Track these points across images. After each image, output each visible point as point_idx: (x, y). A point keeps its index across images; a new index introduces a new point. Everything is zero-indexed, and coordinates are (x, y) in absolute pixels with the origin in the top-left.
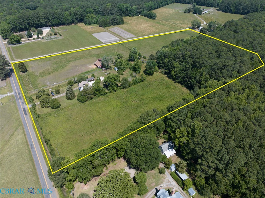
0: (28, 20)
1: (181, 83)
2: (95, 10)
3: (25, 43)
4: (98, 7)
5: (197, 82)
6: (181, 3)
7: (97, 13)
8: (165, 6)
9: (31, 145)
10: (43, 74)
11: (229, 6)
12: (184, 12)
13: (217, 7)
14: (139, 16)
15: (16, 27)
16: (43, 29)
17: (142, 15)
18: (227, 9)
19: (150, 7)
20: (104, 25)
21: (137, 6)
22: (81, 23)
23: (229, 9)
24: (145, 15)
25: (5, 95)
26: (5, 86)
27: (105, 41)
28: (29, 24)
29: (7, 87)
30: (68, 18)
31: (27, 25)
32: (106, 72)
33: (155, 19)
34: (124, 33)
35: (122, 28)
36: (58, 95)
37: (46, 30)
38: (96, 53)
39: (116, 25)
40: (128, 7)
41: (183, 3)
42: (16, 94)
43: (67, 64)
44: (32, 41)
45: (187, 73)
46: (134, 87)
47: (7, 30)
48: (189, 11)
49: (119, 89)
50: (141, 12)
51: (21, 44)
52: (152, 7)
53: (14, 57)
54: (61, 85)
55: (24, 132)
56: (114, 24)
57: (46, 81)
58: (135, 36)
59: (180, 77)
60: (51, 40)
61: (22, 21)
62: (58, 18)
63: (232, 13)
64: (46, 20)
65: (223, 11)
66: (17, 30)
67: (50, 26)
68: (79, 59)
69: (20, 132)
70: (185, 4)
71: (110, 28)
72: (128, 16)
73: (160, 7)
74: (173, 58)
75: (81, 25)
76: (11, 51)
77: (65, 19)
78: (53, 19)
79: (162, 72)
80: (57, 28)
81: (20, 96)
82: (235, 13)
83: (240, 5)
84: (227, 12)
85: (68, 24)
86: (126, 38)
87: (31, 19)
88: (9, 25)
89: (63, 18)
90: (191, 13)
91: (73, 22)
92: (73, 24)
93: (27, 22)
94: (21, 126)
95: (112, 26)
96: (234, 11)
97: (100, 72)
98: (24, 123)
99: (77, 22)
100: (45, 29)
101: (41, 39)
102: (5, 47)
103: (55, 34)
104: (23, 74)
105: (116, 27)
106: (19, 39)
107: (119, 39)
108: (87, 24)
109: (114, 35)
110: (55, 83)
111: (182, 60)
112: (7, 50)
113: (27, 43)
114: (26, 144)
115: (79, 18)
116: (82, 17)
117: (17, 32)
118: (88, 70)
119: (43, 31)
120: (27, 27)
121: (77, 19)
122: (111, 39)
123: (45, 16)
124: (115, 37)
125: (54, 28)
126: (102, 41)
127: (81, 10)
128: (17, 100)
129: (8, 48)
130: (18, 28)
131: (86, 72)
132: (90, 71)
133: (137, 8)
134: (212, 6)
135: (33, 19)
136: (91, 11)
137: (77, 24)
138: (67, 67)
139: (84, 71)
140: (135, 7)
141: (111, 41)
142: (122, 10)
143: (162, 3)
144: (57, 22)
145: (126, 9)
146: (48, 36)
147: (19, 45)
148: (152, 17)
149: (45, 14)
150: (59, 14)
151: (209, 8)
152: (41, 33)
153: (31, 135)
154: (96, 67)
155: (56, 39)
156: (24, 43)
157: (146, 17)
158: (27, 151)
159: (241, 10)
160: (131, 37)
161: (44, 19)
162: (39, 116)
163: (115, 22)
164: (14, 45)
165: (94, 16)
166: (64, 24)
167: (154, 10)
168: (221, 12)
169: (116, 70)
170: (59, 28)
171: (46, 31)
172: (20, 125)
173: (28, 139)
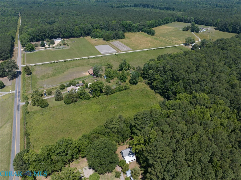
0: (44, 32)
1: (161, 94)
2: (101, 26)
3: (38, 51)
4: (104, 24)
5: (173, 94)
6: (182, 22)
7: (103, 28)
8: (167, 24)
9: (14, 136)
10: (43, 77)
11: (226, 25)
12: (183, 30)
13: (216, 26)
14: (141, 32)
15: (34, 38)
16: (55, 40)
17: (143, 32)
18: (224, 28)
19: (152, 25)
20: (107, 39)
21: (139, 24)
22: (88, 36)
23: (226, 28)
24: (145, 32)
25: (7, 93)
26: (10, 85)
27: (104, 52)
28: (44, 35)
29: (12, 86)
30: (77, 32)
31: (43, 36)
32: (96, 79)
33: (154, 35)
34: (122, 46)
35: (122, 42)
36: (49, 96)
38: (93, 62)
39: (118, 39)
40: (130, 24)
41: (184, 22)
42: (17, 92)
43: (65, 70)
44: (44, 49)
45: (165, 85)
46: (116, 94)
47: (26, 40)
48: (187, 29)
49: (103, 95)
50: (142, 28)
51: (34, 52)
52: (153, 24)
53: (25, 62)
54: (54, 88)
55: (12, 125)
56: (115, 38)
57: (43, 84)
58: (132, 50)
59: (160, 88)
60: (59, 49)
61: (40, 33)
62: (69, 32)
63: (229, 32)
64: (59, 33)
65: (220, 30)
66: (35, 40)
67: (62, 38)
68: (77, 67)
69: (9, 124)
70: (186, 22)
71: (111, 42)
72: (130, 32)
73: (161, 25)
74: (155, 71)
75: (88, 38)
76: (25, 57)
77: (75, 32)
78: (65, 32)
79: (146, 82)
80: (67, 39)
81: (19, 94)
82: (232, 32)
83: (237, 25)
84: (224, 31)
85: (77, 37)
86: (123, 51)
87: (47, 31)
88: (28, 36)
89: (73, 31)
90: (189, 31)
91: (81, 35)
92: (81, 37)
93: (43, 33)
94: (11, 120)
95: (114, 40)
96: (231, 30)
97: (91, 79)
98: (14, 117)
99: (85, 35)
100: (57, 40)
101: (51, 48)
102: (22, 53)
103: (64, 45)
104: (28, 76)
105: (117, 41)
106: (33, 47)
107: (116, 51)
108: (93, 37)
109: (113, 48)
110: (50, 86)
111: (163, 72)
112: (22, 56)
113: (39, 50)
114: (10, 135)
115: (86, 32)
116: (89, 32)
117: (34, 42)
118: (81, 77)
119: (54, 42)
120: (43, 38)
122: (109, 51)
123: (58, 29)
124: (114, 49)
125: (65, 39)
126: (102, 52)
127: (89, 26)
128: (15, 98)
129: (24, 54)
130: (35, 38)
131: (78, 78)
132: (83, 78)
133: (139, 26)
134: (211, 26)
135: (48, 32)
136: (98, 27)
137: (85, 37)
138: (65, 73)
139: (78, 77)
140: (137, 24)
141: (108, 52)
142: (125, 27)
143: (164, 22)
144: (68, 35)
145: (129, 25)
146: (58, 46)
147: (33, 52)
148: (151, 33)
149: (58, 28)
150: (70, 28)
151: (208, 27)
152: (53, 43)
153: (16, 128)
154: (89, 74)
155: (63, 49)
156: (36, 51)
157: (146, 33)
158: (9, 141)
159: (237, 30)
160: (128, 50)
161: (58, 32)
162: (28, 113)
163: (116, 36)
164: (29, 52)
165: (100, 31)
166: (73, 37)
167: (155, 27)
168: (218, 31)
169: (106, 78)
170: (69, 40)
171: (57, 41)
172: (11, 118)
173: (13, 131)
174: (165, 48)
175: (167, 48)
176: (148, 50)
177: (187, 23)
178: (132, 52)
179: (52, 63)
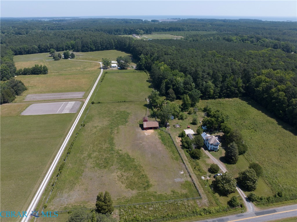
1: (220, 97)
6: (22, 54)
14: (16, 76)
23: (89, 48)
27: (67, 111)
33: (48, 73)
34: (60, 95)
56: (18, 92)
58: (84, 92)
84: (88, 52)
105: (29, 96)
118: (158, 137)
132: (163, 137)
154: (151, 130)
159: (99, 47)
160: (82, 94)
163: (18, 88)
177: (30, 54)
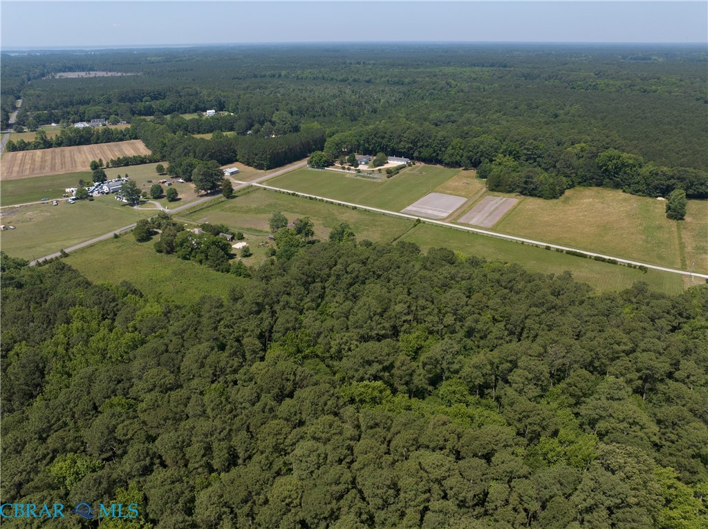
2: (528, 150)
4: (542, 146)
7: (532, 158)
14: (659, 198)
25: (160, 208)
27: (414, 209)
33: (680, 220)
34: (492, 212)
37: (395, 162)
44: (340, 170)
58: (489, 227)
62: (432, 148)
64: (409, 145)
71: (495, 196)
86: (460, 221)
101: (354, 172)
104: (223, 199)
109: (459, 208)
115: (473, 159)
116: (482, 159)
121: (469, 158)
123: (411, 137)
124: (452, 211)
126: (408, 208)
131: (256, 230)
136: (513, 150)
141: (421, 213)
144: (427, 155)
146: (374, 171)
147: (316, 170)
156: (327, 170)
160: (475, 224)
162: (116, 237)
174: (597, 259)
175: (604, 260)
176: (523, 243)
178: (468, 231)
179: (289, 194)
